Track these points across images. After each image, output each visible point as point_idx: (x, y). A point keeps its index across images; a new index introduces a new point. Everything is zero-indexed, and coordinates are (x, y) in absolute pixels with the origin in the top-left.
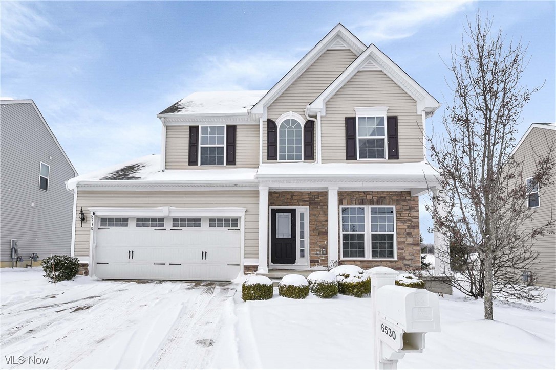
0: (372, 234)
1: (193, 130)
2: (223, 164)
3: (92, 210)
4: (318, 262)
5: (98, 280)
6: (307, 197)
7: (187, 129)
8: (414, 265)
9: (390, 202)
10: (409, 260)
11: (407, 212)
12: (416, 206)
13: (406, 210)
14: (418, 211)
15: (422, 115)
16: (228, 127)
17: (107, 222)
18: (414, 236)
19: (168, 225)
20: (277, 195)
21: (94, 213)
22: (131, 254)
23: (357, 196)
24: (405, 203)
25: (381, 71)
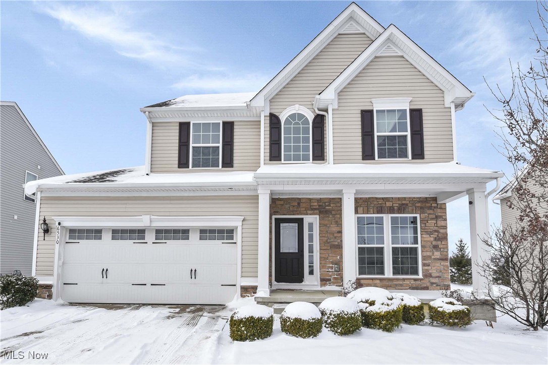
0: (393, 248)
1: (184, 128)
2: (218, 166)
3: (57, 219)
4: (329, 280)
5: (63, 305)
6: (316, 204)
7: (176, 126)
8: (442, 283)
9: (413, 210)
10: (437, 277)
11: (433, 222)
12: (444, 214)
13: (432, 219)
14: (446, 220)
15: (450, 108)
16: (224, 123)
17: (76, 234)
18: (442, 250)
19: (150, 237)
20: (282, 202)
21: (59, 224)
22: (105, 272)
23: (375, 203)
24: (431, 212)
25: (402, 57)
